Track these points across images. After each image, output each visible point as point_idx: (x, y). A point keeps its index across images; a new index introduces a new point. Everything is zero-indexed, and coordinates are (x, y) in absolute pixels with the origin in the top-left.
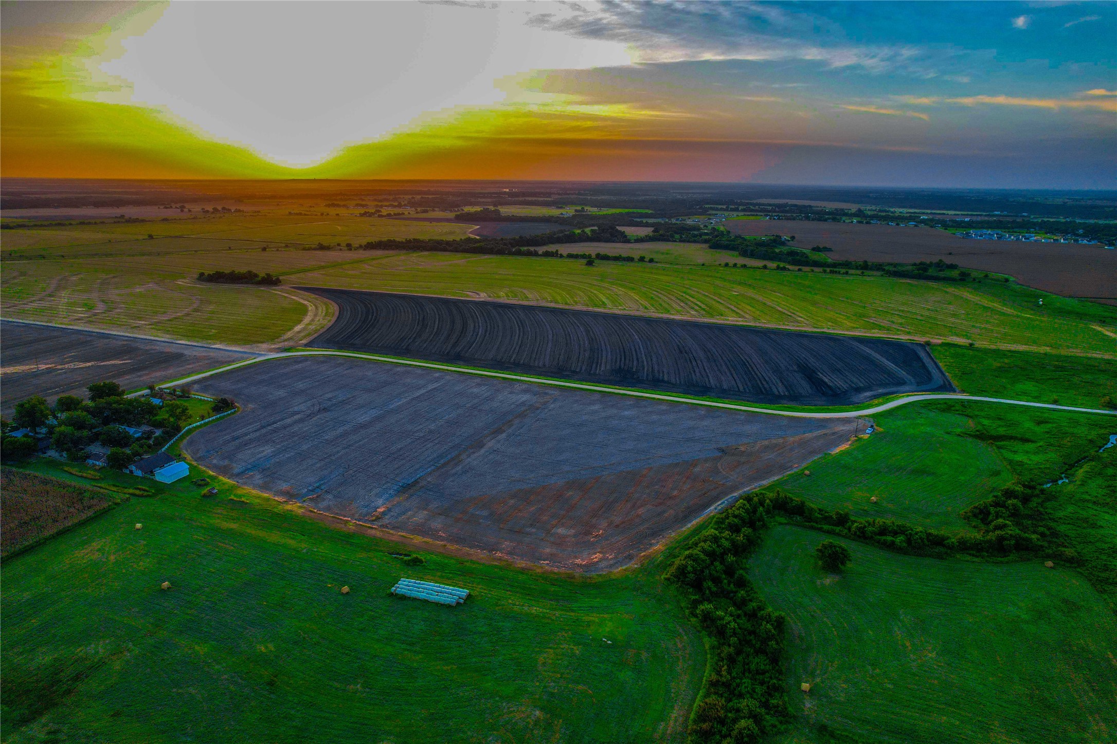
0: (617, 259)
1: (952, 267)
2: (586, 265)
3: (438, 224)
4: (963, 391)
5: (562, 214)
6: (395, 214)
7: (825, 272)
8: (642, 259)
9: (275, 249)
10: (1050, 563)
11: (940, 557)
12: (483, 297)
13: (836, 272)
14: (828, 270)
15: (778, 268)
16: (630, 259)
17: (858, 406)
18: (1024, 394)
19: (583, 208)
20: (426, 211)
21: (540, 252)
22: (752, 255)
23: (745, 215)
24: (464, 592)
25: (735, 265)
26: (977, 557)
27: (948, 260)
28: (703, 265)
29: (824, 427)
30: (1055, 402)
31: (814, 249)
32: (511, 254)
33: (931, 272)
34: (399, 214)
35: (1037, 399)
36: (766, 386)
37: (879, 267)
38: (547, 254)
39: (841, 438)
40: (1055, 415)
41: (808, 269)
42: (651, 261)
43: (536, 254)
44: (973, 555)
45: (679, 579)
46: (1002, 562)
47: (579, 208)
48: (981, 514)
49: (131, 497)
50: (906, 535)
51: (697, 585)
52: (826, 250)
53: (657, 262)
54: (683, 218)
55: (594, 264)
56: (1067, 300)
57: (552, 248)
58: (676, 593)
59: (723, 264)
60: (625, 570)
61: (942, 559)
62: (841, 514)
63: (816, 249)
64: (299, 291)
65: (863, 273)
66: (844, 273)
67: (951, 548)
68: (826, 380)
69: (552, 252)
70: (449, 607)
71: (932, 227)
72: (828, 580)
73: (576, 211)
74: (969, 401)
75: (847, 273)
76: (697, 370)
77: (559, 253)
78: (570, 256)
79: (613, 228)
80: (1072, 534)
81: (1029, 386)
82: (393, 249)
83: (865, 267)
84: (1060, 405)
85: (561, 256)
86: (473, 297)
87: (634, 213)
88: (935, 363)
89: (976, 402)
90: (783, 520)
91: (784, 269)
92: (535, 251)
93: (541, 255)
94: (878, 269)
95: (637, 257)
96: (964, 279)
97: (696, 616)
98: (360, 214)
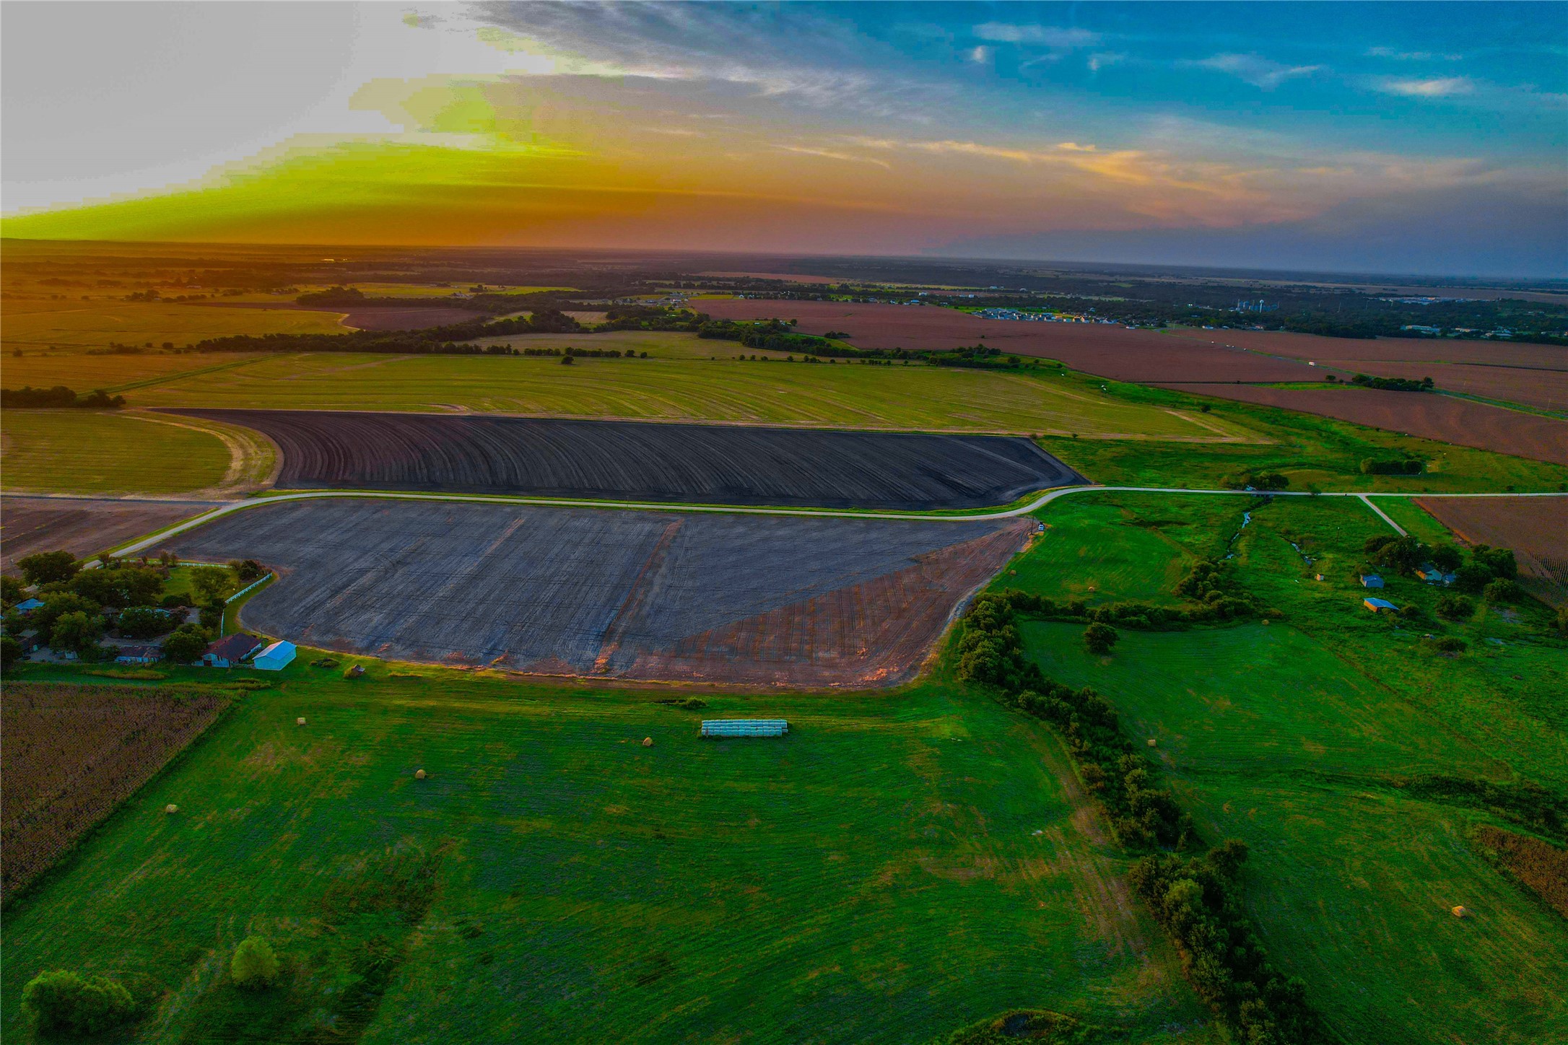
0: (596, 354)
1: (995, 352)
2: (563, 363)
3: (276, 312)
4: (1097, 483)
5: (455, 294)
6: (191, 298)
7: (863, 362)
8: (630, 354)
9: (40, 354)
10: (1266, 621)
11: (1180, 629)
12: (464, 410)
13: (876, 362)
14: (867, 360)
15: (806, 360)
16: (615, 354)
17: (1010, 504)
18: (1150, 481)
19: (480, 286)
20: (235, 293)
21: (484, 348)
22: (762, 345)
23: (708, 293)
24: (784, 722)
25: (753, 358)
26: (1209, 625)
27: (988, 345)
28: (713, 359)
29: (996, 529)
30: (1184, 486)
31: (827, 336)
32: (440, 351)
33: (977, 359)
34: (197, 297)
35: (1165, 484)
36: (904, 492)
37: (919, 356)
38: (495, 351)
39: (1022, 538)
40: (1191, 499)
41: (844, 360)
42: (644, 356)
43: (477, 351)
44: (1206, 624)
45: (978, 678)
46: (1230, 627)
47: (475, 286)
48: (1190, 590)
49: (249, 692)
50: (1146, 614)
51: (1000, 681)
52: (842, 336)
53: (651, 358)
54: (631, 297)
55: (573, 363)
56: (1128, 385)
57: (502, 342)
58: (983, 691)
59: (738, 357)
60: (919, 679)
61: (1184, 631)
62: (1077, 604)
63: (832, 336)
64: (173, 415)
65: (906, 362)
66: (885, 364)
67: (1184, 620)
68: (961, 482)
69: (502, 348)
70: (775, 738)
71: (939, 305)
72: (1105, 661)
73: (472, 290)
74: (1109, 491)
75: (889, 363)
76: (816, 482)
77: (513, 348)
78: (530, 353)
79: (555, 312)
80: (1266, 597)
81: (1149, 474)
82: (251, 350)
83: (904, 356)
84: (1187, 489)
85: (517, 353)
86: (447, 412)
87: (558, 292)
88: (1055, 459)
89: (1116, 492)
90: (1025, 617)
91: (813, 361)
92: (476, 347)
93: (485, 353)
94: (919, 358)
95: (623, 351)
96: (1013, 366)
97: (1018, 706)
98: (127, 297)
